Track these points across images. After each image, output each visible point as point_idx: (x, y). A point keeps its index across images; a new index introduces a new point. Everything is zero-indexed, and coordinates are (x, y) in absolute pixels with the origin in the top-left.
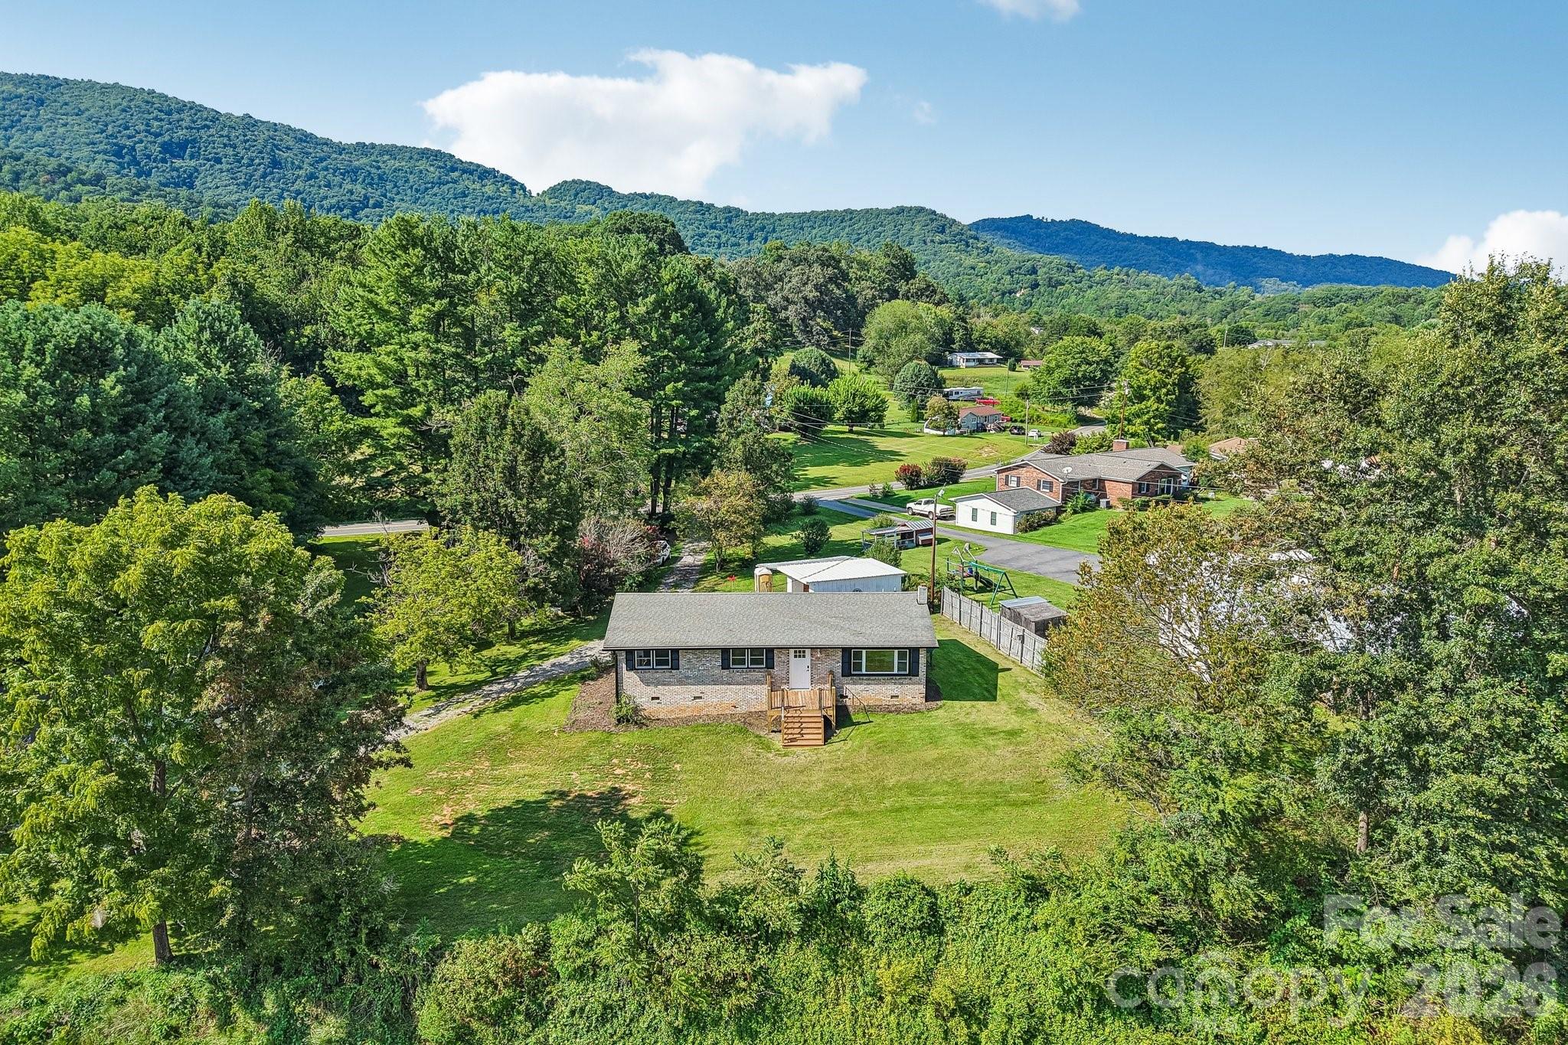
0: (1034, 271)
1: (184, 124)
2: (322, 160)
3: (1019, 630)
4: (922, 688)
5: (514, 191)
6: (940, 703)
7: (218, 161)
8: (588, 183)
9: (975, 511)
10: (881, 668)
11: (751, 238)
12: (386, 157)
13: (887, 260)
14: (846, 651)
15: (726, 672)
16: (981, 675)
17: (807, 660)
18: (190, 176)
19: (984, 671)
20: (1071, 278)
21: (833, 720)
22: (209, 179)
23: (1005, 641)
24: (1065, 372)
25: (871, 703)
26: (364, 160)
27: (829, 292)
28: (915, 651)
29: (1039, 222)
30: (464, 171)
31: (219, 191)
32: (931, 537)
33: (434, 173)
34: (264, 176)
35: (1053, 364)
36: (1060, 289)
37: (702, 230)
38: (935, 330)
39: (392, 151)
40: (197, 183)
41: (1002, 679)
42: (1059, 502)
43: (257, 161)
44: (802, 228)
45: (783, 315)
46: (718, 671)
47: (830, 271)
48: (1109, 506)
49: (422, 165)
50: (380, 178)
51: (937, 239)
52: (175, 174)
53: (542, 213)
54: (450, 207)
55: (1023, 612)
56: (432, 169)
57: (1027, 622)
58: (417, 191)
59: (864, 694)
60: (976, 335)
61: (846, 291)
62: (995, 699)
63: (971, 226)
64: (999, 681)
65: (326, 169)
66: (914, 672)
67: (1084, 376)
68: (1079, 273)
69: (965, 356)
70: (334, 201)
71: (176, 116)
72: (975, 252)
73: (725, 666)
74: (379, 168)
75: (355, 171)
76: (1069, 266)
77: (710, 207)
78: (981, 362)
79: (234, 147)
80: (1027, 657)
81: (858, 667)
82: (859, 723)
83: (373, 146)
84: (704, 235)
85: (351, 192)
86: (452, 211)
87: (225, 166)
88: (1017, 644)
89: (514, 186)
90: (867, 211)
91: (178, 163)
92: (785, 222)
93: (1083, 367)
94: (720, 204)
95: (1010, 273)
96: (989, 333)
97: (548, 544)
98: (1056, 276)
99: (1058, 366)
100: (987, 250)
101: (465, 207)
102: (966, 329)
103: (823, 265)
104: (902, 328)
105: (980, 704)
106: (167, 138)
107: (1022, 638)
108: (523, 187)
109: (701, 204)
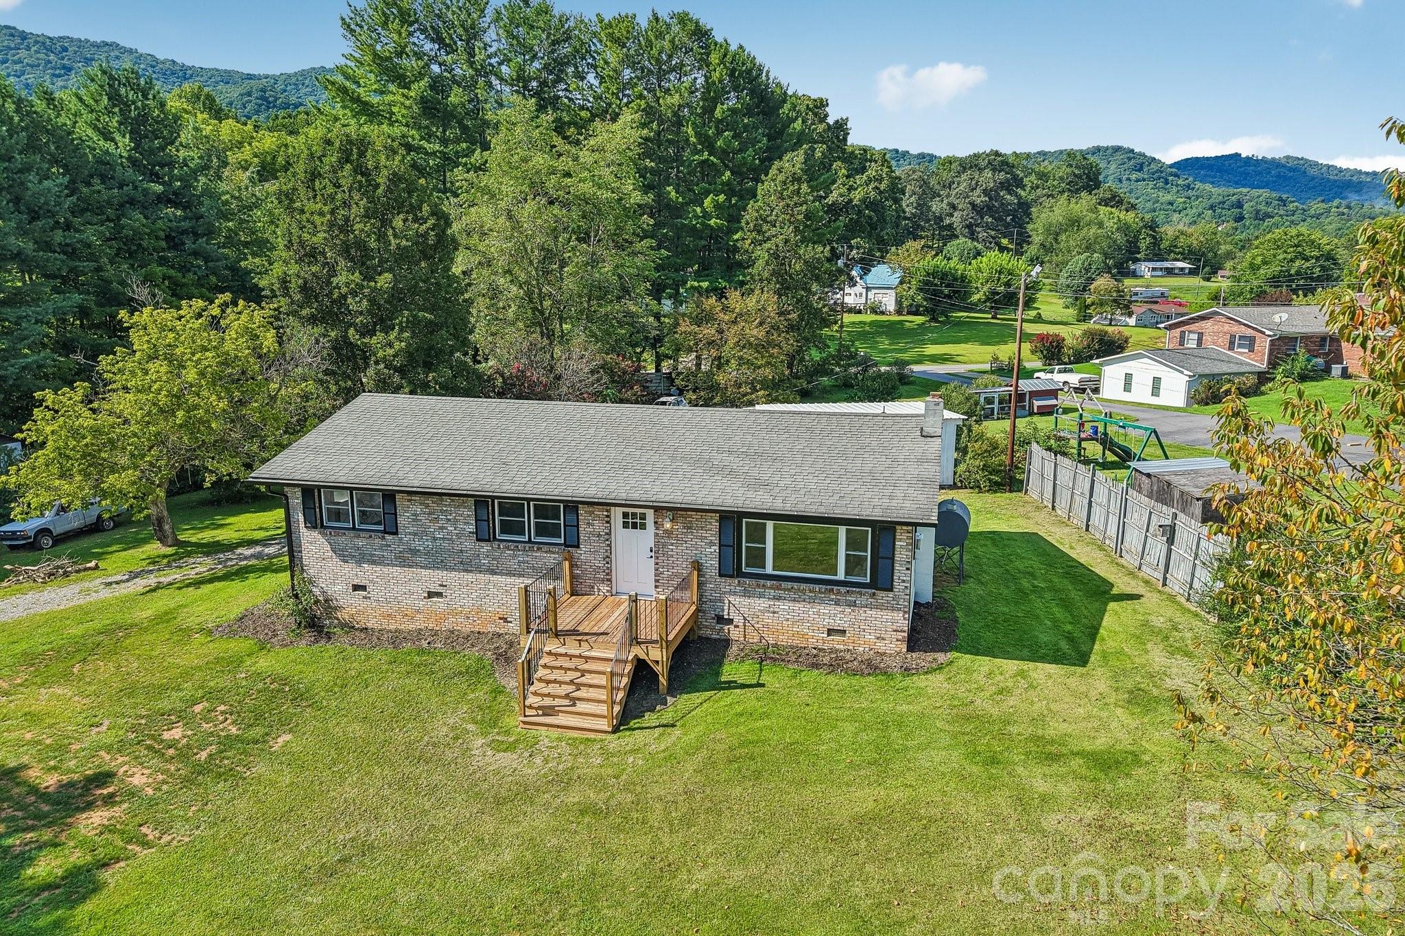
0: (1239, 205)
3: (1164, 515)
4: (901, 621)
6: (941, 657)
9: (1128, 377)
10: (807, 564)
13: (1069, 170)
14: (730, 520)
15: (485, 547)
16: (1066, 604)
17: (647, 537)
19: (1075, 595)
20: (1282, 212)
21: (662, 671)
23: (1133, 539)
24: (1274, 269)
25: (784, 640)
27: (997, 197)
28: (885, 530)
29: (1248, 160)
32: (1054, 402)
35: (1259, 260)
38: (1117, 236)
41: (1115, 619)
42: (1263, 366)
45: (947, 221)
46: (469, 544)
47: (1002, 176)
48: (1345, 374)
51: (1134, 177)
55: (1179, 482)
57: (1185, 502)
59: (768, 619)
60: (1165, 244)
61: (1019, 197)
62: (1083, 660)
63: (1172, 166)
64: (1107, 621)
66: (881, 581)
67: (1298, 273)
68: (1291, 207)
69: (1151, 265)
72: (1175, 189)
73: (483, 535)
76: (1280, 199)
78: (1170, 272)
80: (1179, 573)
81: (757, 557)
82: (731, 685)
88: (1158, 547)
93: (1298, 263)
95: (1212, 207)
96: (1182, 241)
97: (391, 345)
98: (1262, 207)
99: (1265, 263)
100: (1188, 187)
102: (1154, 237)
103: (994, 170)
104: (1074, 223)
105: (1043, 672)
107: (1170, 533)
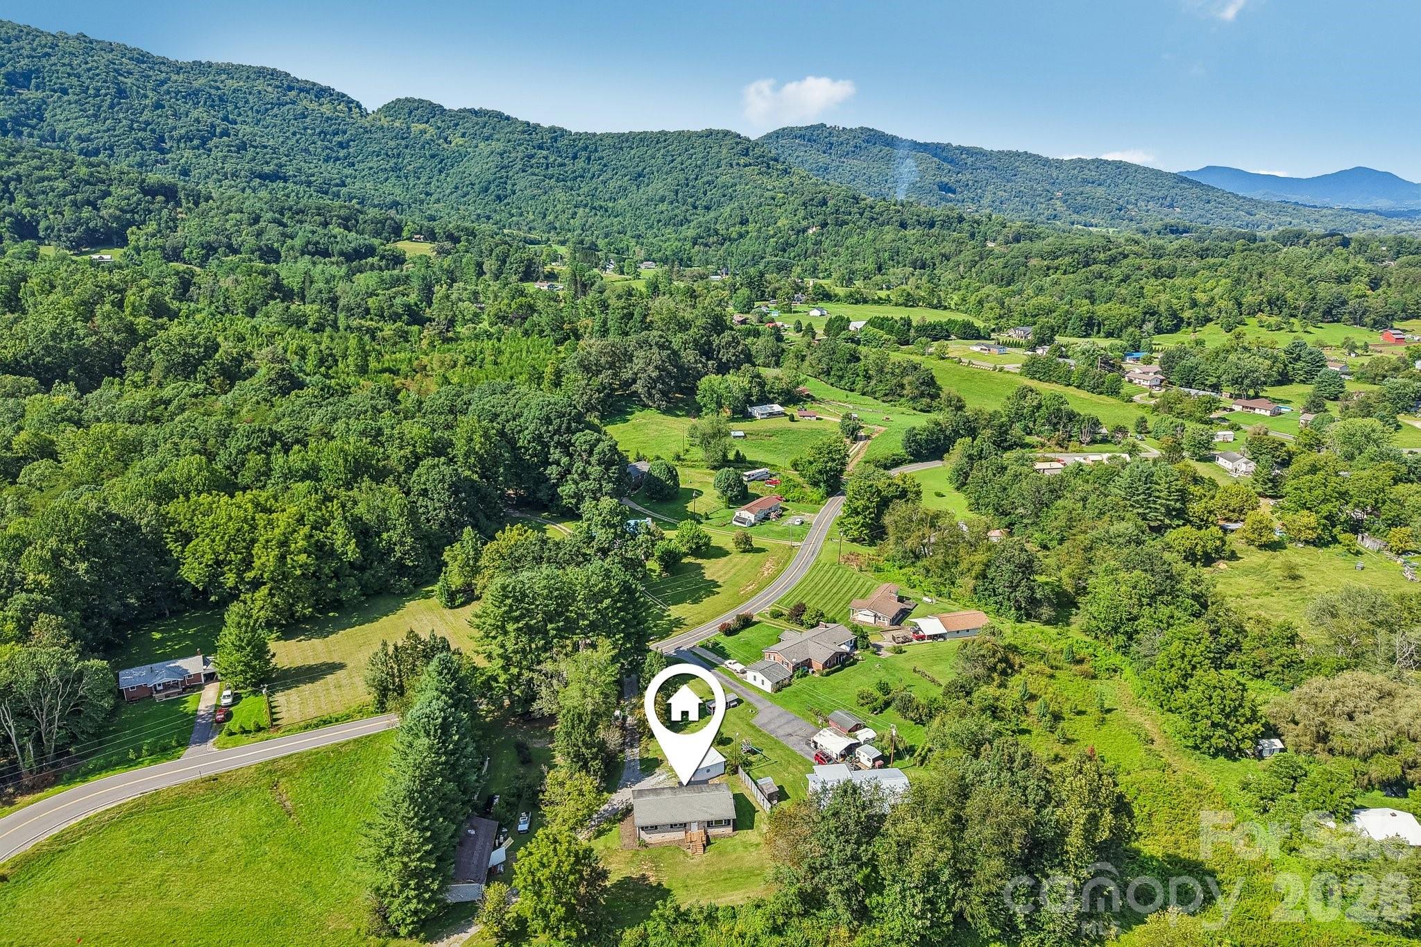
0: (824, 202)
1: (25, 53)
2: (163, 83)
5: (350, 109)
7: (65, 92)
8: (421, 101)
11: (575, 157)
12: (224, 77)
17: (696, 824)
18: (39, 108)
20: (856, 210)
21: (706, 843)
22: (58, 111)
25: (717, 836)
26: (202, 81)
30: (301, 90)
31: (70, 123)
33: (272, 94)
34: (112, 106)
36: (845, 229)
37: (531, 151)
39: (229, 70)
40: (47, 115)
43: (103, 91)
44: (621, 149)
49: (260, 85)
50: (221, 99)
52: (23, 106)
53: (380, 134)
54: (292, 129)
56: (270, 89)
58: (258, 112)
59: (714, 833)
62: (753, 827)
65: (168, 92)
68: (862, 204)
70: (183, 131)
71: (15, 44)
74: (218, 88)
75: (196, 93)
76: (854, 197)
77: (537, 127)
79: (78, 76)
82: (713, 843)
83: (210, 65)
84: (532, 156)
85: (197, 121)
86: (294, 134)
87: (72, 98)
89: (350, 103)
90: (680, 133)
91: (26, 94)
92: (607, 141)
94: (546, 124)
101: (305, 129)
106: (10, 69)
108: (359, 106)
109: (528, 124)
